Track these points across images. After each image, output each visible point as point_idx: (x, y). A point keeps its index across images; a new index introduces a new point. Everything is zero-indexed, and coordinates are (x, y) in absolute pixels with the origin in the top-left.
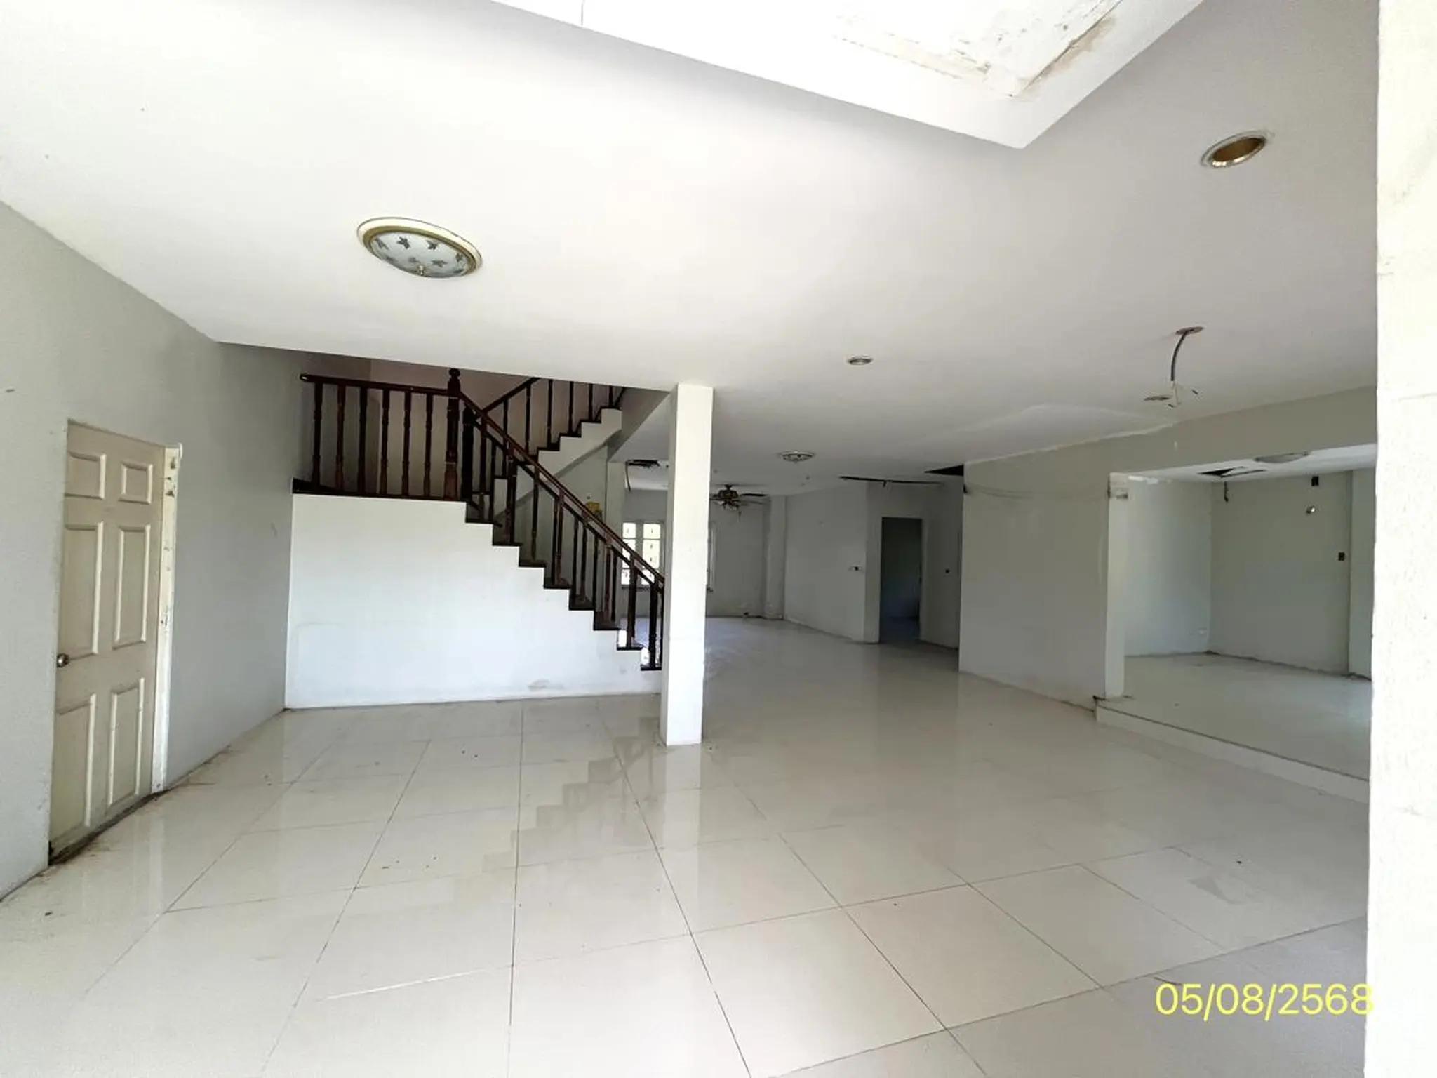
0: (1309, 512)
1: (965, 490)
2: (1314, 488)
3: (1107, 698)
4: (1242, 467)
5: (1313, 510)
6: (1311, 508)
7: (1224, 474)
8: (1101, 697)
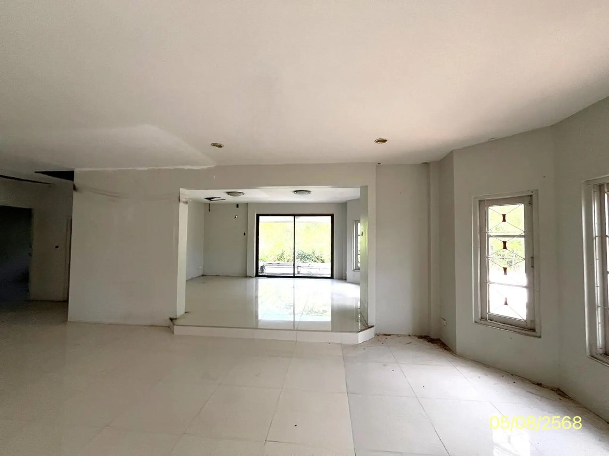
0: (235, 217)
1: (75, 188)
2: (238, 208)
3: (177, 317)
4: (219, 197)
5: (237, 217)
6: (236, 216)
7: (212, 200)
8: (174, 317)
